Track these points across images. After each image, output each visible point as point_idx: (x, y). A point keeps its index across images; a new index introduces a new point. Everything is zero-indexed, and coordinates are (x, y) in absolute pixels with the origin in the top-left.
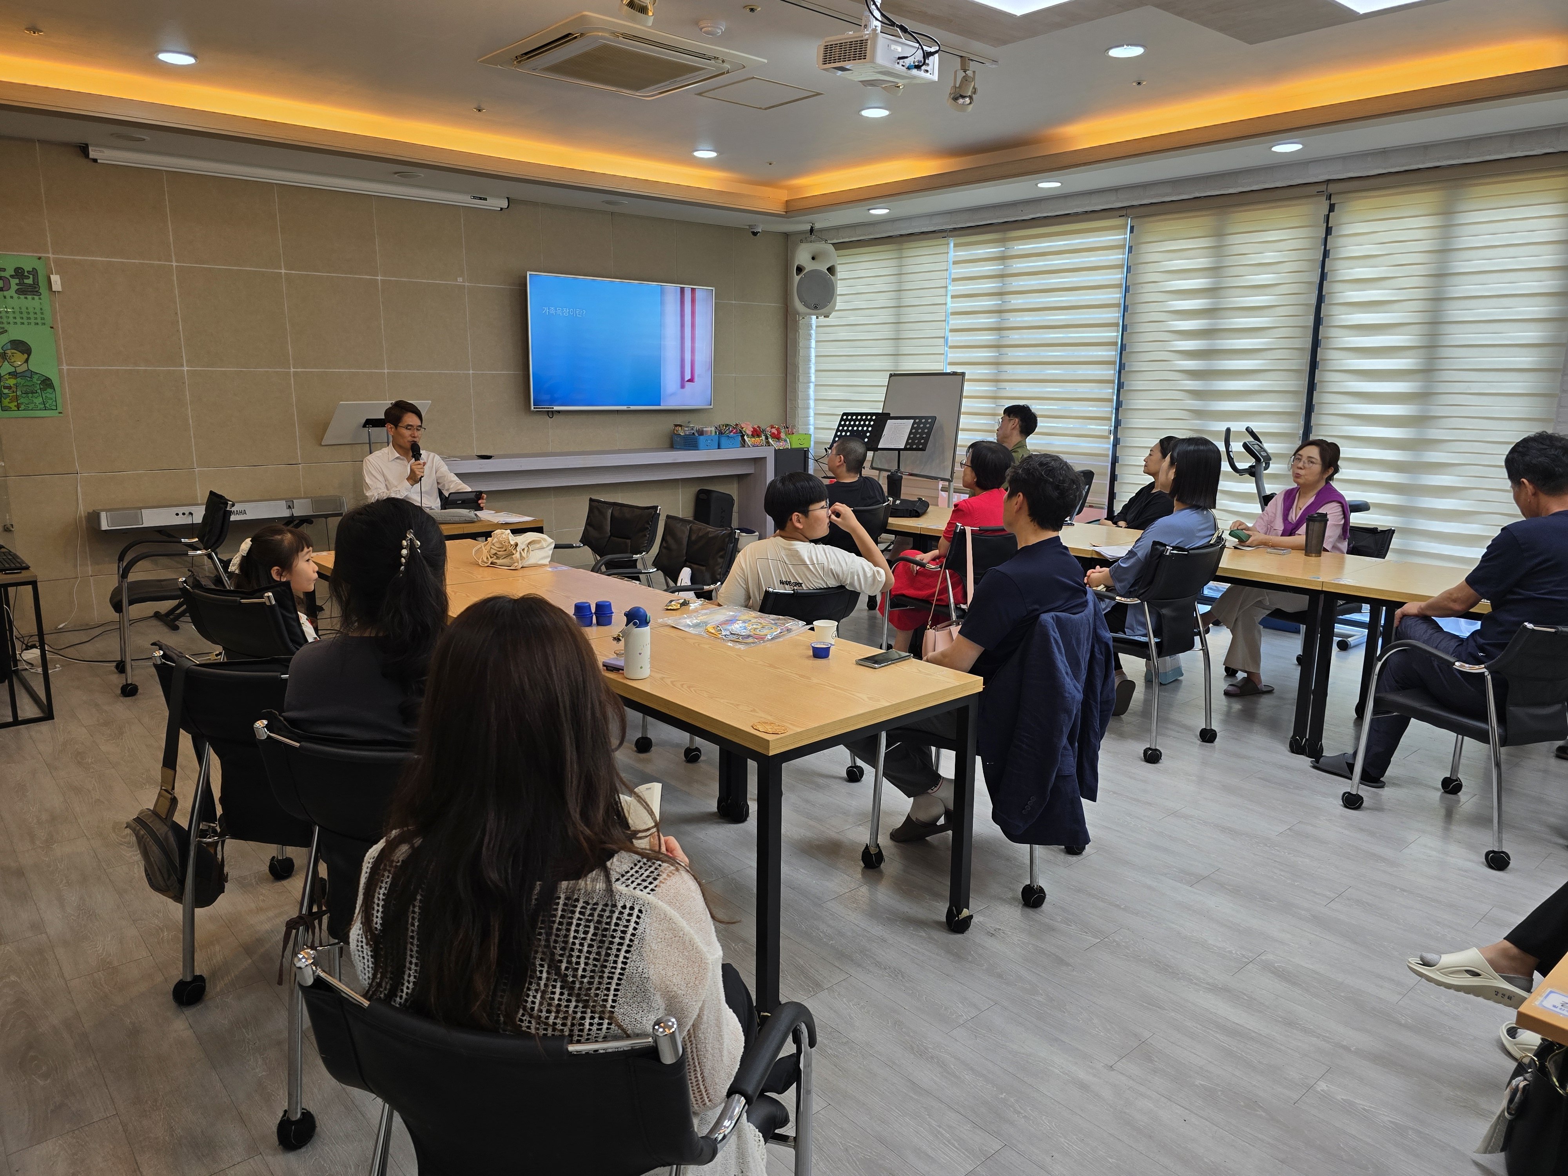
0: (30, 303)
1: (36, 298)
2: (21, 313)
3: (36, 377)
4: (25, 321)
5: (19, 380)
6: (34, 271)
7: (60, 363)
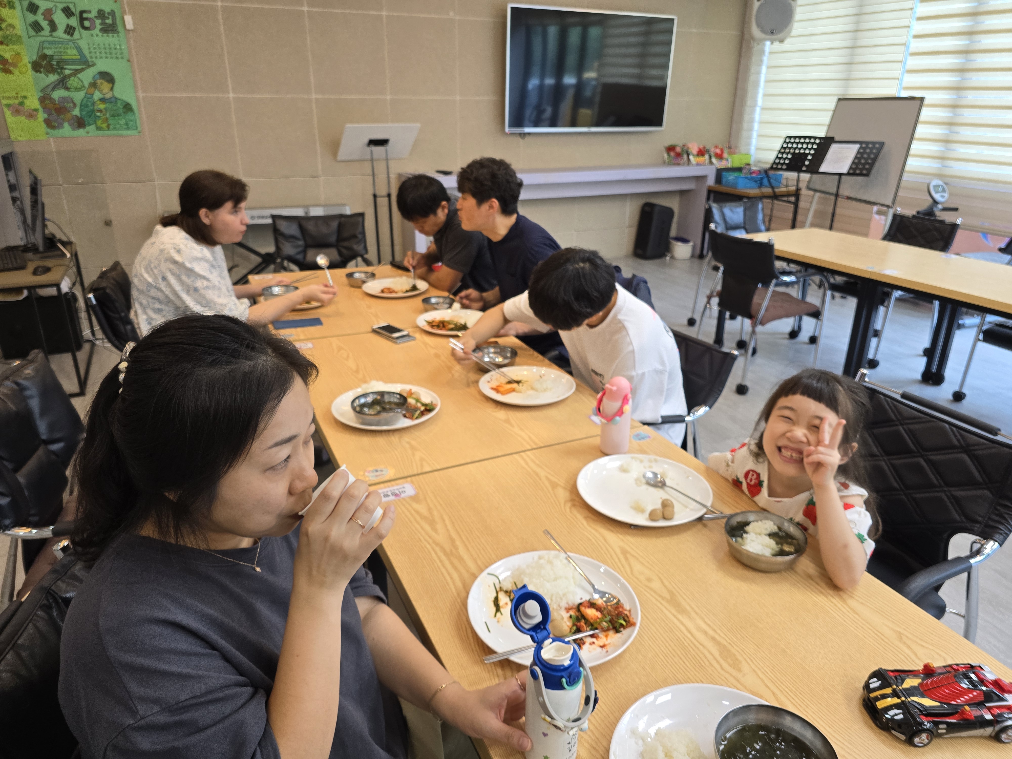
0: (111, 40)
1: (116, 35)
2: (105, 49)
3: (119, 103)
4: (109, 55)
5: (107, 105)
6: (112, 13)
7: (136, 91)
